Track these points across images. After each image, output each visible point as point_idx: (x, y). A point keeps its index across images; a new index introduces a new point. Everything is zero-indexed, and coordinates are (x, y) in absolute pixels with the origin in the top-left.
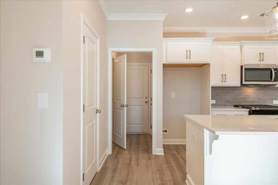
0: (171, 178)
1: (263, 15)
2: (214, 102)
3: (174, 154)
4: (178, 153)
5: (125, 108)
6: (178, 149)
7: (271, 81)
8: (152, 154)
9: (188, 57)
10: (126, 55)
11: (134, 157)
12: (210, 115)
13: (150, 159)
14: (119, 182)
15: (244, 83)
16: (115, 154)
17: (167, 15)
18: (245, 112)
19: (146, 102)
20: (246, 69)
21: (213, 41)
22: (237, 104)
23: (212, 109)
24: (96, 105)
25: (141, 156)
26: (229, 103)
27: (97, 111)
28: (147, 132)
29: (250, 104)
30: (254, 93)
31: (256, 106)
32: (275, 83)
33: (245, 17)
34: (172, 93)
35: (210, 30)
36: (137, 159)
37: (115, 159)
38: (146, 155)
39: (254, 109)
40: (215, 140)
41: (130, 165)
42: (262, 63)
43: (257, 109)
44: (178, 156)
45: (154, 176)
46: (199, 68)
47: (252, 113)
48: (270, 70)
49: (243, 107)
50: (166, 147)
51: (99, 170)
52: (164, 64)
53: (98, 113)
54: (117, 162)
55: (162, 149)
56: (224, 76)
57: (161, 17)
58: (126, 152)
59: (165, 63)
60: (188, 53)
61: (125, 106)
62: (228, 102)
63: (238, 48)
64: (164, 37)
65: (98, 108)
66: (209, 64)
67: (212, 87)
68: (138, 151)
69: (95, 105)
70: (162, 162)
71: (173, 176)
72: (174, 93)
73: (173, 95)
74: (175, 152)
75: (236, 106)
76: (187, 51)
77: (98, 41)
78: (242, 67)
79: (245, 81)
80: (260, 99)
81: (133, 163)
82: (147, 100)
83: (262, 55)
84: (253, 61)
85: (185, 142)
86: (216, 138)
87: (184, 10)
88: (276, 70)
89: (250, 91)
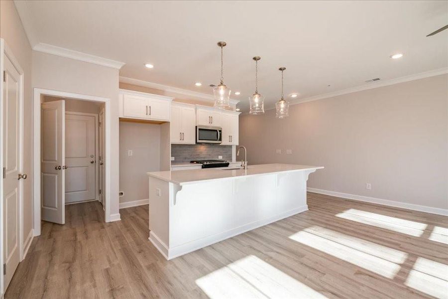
0: (133, 240)
1: (212, 86)
2: (173, 159)
3: (133, 217)
4: (137, 214)
5: (63, 171)
6: (137, 210)
7: (217, 140)
8: (105, 222)
9: (149, 113)
10: (63, 102)
11: (79, 230)
12: (170, 172)
13: (103, 227)
14: (63, 263)
15: (198, 141)
16: (47, 235)
17: (125, 65)
18: (199, 166)
19: (92, 162)
20: (199, 129)
21: (173, 100)
22: (193, 160)
23: (173, 166)
24: (18, 168)
25: (89, 227)
26: (187, 160)
27: (20, 176)
28: (94, 198)
29: (203, 159)
30: (205, 150)
31: (207, 161)
32: (219, 142)
33: (198, 84)
34: (129, 151)
35: (169, 89)
36: (85, 232)
37: (49, 240)
38: (97, 225)
39: (205, 163)
40: (178, 190)
41: (75, 240)
42: (212, 125)
43: (208, 163)
44: (138, 217)
45: (112, 244)
46: (159, 125)
47: (204, 167)
48: (216, 131)
49: (198, 162)
50: (123, 212)
51: (24, 258)
52: (120, 118)
53: (21, 180)
54: (54, 242)
55: (119, 214)
56: (182, 134)
57: (118, 66)
58: (64, 228)
59: (122, 116)
60: (148, 109)
61: (62, 168)
62: (185, 158)
63: (193, 109)
64: (120, 87)
65: (21, 172)
66: (169, 122)
67: (172, 145)
68: (84, 223)
69: (16, 169)
70: (119, 227)
71: (134, 237)
72: (131, 151)
73: (130, 153)
74: (133, 214)
75: (192, 162)
76: (147, 107)
77: (22, 78)
78: (196, 127)
79: (199, 139)
80: (209, 155)
81: (80, 237)
82: (93, 159)
83: (211, 118)
84: (204, 123)
85: (148, 201)
86: (180, 188)
87: (145, 64)
88: (220, 131)
89: (202, 149)
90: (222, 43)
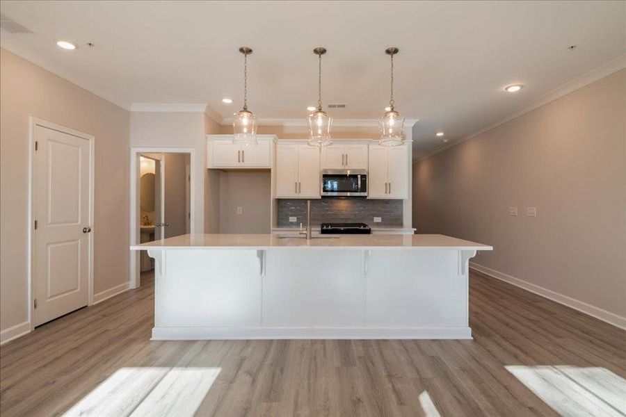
2: (295, 219)
7: (357, 192)
9: (241, 159)
12: (271, 235)
15: (322, 194)
20: (325, 176)
23: (274, 229)
30: (347, 207)
32: (363, 194)
34: (238, 208)
42: (347, 167)
43: (330, 228)
48: (356, 176)
51: (94, 304)
52: (208, 170)
53: (90, 233)
57: (202, 109)
59: (211, 167)
60: (241, 156)
65: (90, 226)
66: (270, 169)
69: (80, 223)
73: (240, 210)
76: (239, 152)
77: (91, 142)
79: (324, 191)
84: (335, 166)
88: (364, 176)
89: (343, 205)
90: (244, 49)
